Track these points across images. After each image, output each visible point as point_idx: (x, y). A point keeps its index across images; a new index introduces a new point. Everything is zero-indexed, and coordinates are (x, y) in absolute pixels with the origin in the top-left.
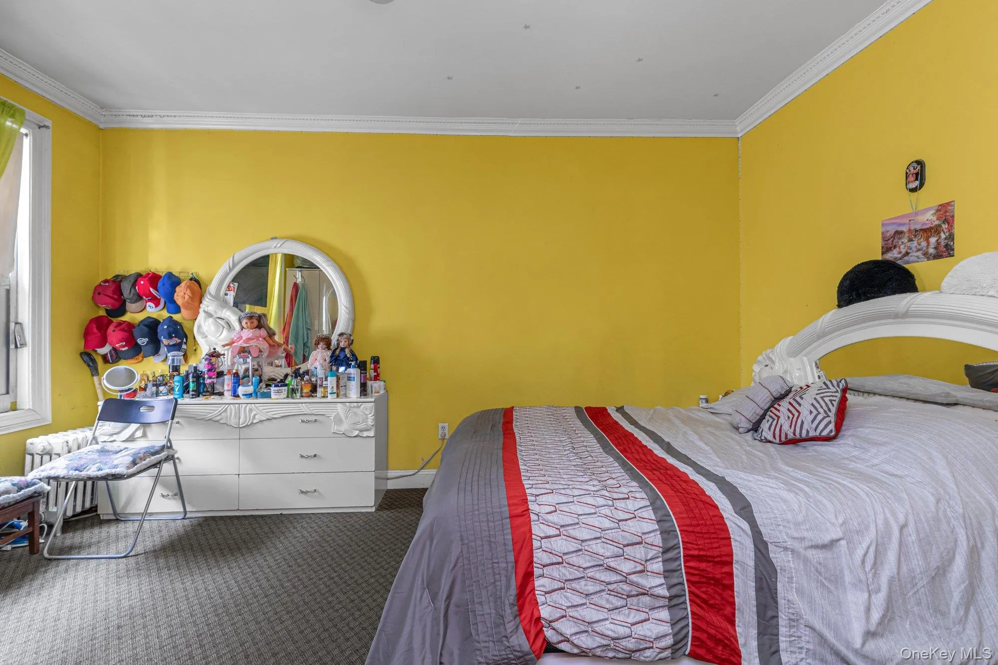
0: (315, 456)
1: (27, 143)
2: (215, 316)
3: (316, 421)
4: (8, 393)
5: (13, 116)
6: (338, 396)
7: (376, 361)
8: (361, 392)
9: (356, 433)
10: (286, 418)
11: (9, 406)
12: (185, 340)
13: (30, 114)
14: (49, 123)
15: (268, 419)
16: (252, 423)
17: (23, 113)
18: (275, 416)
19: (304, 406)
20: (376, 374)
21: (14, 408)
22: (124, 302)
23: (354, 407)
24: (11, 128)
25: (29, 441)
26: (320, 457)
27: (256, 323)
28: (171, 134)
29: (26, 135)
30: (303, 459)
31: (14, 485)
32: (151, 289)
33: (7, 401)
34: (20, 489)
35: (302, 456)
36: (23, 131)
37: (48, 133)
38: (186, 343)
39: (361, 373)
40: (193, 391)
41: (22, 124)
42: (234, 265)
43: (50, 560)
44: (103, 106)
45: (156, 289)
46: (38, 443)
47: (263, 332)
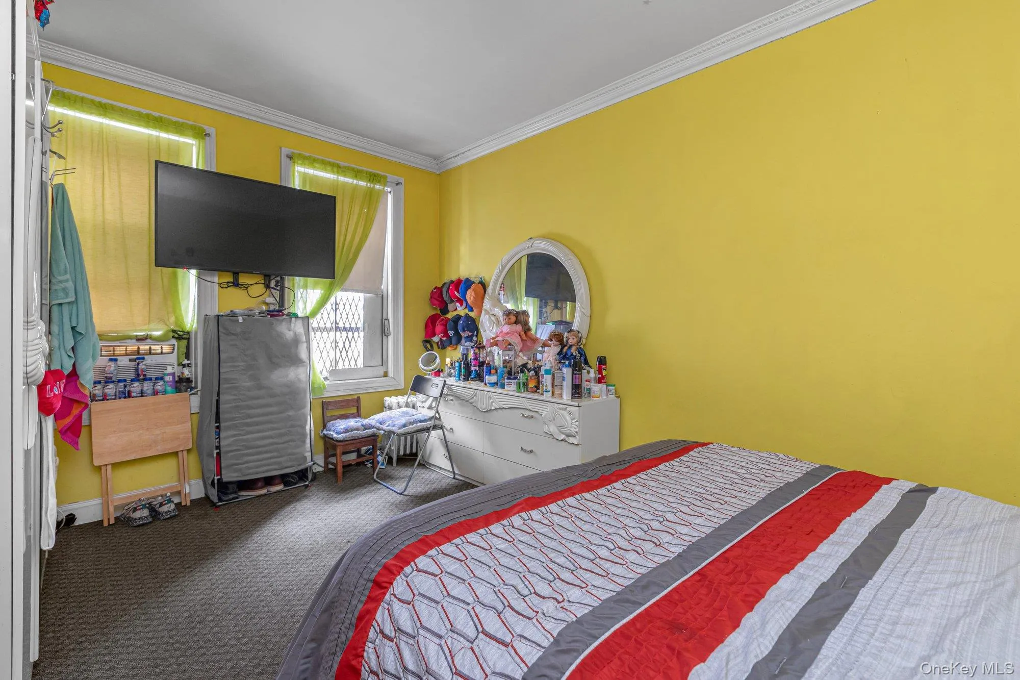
0: (531, 451)
1: (390, 197)
2: (491, 313)
3: (531, 417)
4: (382, 365)
5: (379, 182)
6: (553, 395)
7: (602, 361)
8: (572, 395)
9: (563, 437)
10: (512, 409)
11: (382, 374)
12: (475, 334)
13: (391, 177)
14: (402, 180)
15: (500, 408)
16: (491, 410)
17: (385, 177)
18: (504, 406)
19: (524, 400)
20: (600, 376)
21: (386, 375)
22: (447, 304)
23: (560, 409)
24: (379, 190)
25: (385, 398)
26: (535, 454)
27: (513, 319)
28: (472, 163)
29: (390, 192)
30: (522, 452)
31: (362, 425)
32: (456, 293)
33: (381, 371)
34: (365, 429)
35: (522, 449)
36: (389, 190)
37: (402, 187)
38: (477, 336)
39: (573, 374)
40: (464, 375)
41: (385, 185)
42: (503, 268)
43: (375, 481)
44: (435, 158)
45: (458, 292)
46: (388, 400)
47: (519, 328)
